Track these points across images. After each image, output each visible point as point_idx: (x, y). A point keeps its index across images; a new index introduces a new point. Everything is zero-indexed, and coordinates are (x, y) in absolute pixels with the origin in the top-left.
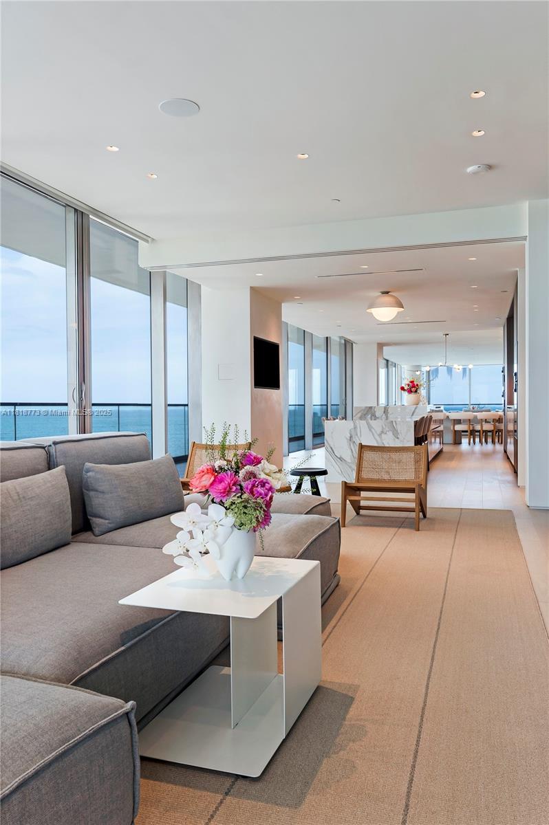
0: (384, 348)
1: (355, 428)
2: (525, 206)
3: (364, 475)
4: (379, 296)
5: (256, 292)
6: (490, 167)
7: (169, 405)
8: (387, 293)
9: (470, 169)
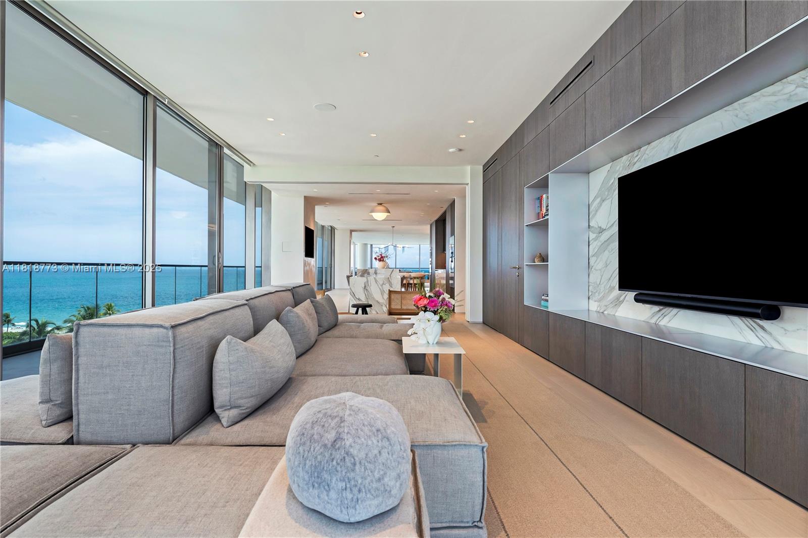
0: (353, 233)
1: (368, 281)
2: (468, 168)
3: (393, 307)
4: (376, 206)
5: (307, 199)
6: (460, 150)
7: (257, 267)
8: (381, 204)
9: (451, 150)
